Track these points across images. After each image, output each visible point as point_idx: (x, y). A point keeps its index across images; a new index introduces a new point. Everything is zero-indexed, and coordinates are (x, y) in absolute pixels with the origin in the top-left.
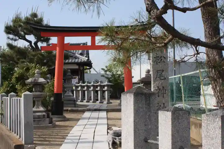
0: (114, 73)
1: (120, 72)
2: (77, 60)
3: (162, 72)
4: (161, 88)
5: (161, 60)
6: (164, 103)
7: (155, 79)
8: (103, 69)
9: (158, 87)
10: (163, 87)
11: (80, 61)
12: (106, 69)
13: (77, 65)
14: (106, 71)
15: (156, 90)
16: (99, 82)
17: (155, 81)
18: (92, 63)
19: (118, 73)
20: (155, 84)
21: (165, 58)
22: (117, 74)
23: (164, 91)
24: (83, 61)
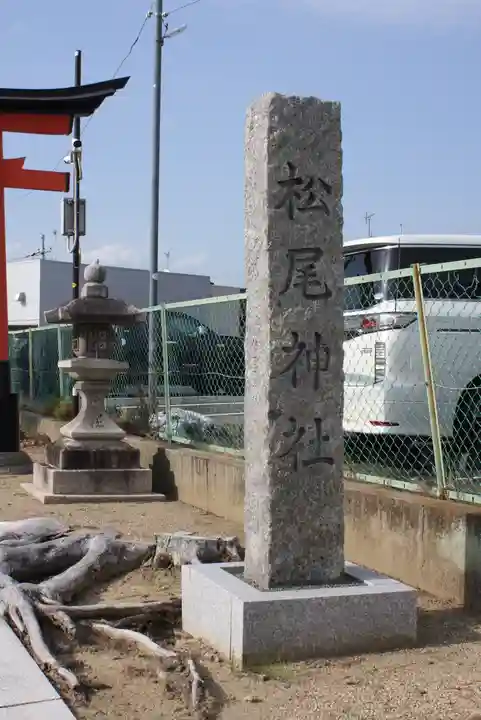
3: (316, 259)
4: (311, 341)
5: (312, 197)
6: (319, 414)
7: (282, 293)
9: (295, 334)
10: (318, 336)
15: (285, 349)
17: (279, 305)
20: (280, 321)
21: (327, 188)
23: (323, 355)
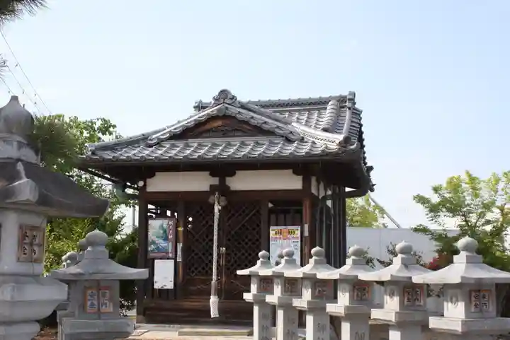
0: (473, 218)
1: (498, 211)
2: (290, 149)
8: (421, 200)
11: (305, 149)
12: (435, 199)
13: (296, 173)
14: (434, 209)
16: (397, 261)
18: (371, 168)
19: (489, 216)
22: (488, 222)
24: (318, 151)
